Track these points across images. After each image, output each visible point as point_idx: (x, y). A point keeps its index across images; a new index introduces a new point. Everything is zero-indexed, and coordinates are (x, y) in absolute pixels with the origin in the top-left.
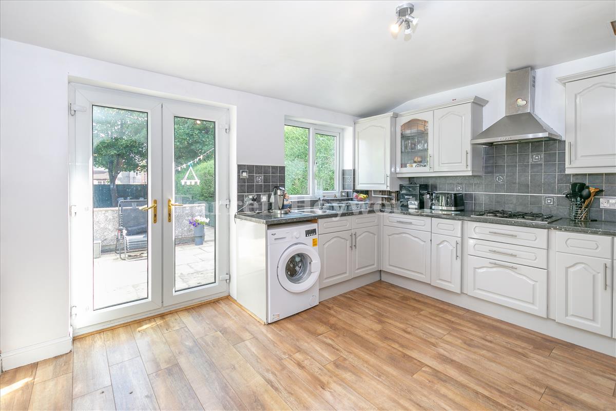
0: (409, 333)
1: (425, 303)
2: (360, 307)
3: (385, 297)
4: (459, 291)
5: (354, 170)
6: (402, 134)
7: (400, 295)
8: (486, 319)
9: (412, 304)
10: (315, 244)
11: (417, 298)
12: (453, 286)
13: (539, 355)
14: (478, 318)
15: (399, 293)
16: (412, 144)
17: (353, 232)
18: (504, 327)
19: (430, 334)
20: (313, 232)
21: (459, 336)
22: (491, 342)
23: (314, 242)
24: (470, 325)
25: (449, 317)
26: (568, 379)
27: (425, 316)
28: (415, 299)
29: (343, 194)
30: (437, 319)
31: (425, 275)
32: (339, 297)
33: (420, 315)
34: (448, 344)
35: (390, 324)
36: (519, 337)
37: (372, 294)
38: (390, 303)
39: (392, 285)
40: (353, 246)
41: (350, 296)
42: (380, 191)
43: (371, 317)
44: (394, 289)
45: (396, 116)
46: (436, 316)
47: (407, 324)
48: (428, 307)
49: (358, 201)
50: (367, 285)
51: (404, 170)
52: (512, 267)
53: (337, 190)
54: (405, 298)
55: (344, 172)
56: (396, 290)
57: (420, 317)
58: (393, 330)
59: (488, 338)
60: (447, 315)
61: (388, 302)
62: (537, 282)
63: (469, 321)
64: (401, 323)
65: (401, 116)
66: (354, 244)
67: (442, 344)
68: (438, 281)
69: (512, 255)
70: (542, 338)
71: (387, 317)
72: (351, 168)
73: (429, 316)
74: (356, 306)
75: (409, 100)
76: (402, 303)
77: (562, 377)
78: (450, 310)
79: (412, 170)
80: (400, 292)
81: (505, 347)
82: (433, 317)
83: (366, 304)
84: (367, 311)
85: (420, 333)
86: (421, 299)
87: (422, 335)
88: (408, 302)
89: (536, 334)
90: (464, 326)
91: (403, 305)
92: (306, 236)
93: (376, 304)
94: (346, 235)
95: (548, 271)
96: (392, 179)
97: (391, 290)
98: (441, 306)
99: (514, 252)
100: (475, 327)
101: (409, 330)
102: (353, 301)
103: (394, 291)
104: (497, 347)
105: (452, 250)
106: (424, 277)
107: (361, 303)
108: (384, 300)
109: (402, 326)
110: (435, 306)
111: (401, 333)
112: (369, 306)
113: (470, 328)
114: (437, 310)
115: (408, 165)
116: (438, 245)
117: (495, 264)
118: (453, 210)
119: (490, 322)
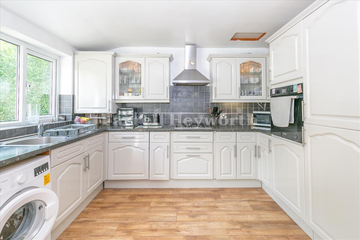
0: (155, 230)
1: (148, 196)
2: (101, 227)
3: (117, 204)
4: (168, 179)
5: (73, 96)
6: (120, 71)
7: (127, 196)
8: (185, 191)
9: (140, 200)
10: (47, 180)
11: (140, 194)
12: (164, 176)
13: (219, 203)
14: (181, 192)
15: (126, 195)
16: (127, 79)
17: (86, 154)
18: (195, 192)
19: (169, 222)
20: (45, 167)
21: (183, 212)
22: (198, 207)
23: (45, 180)
24: (181, 200)
25: (168, 200)
26: (238, 211)
27: (155, 207)
28: (140, 195)
29: (61, 118)
30: (163, 205)
31: (145, 175)
32: (72, 227)
33: (152, 207)
34: (183, 224)
35: (137, 230)
36: (206, 196)
37: (105, 205)
38: (125, 207)
39: (116, 190)
40: (86, 168)
41: (84, 219)
42: (96, 114)
43: (118, 232)
44: (119, 193)
45: (115, 56)
46: (161, 203)
47: (149, 222)
48: (152, 198)
49: (80, 124)
50: (95, 198)
51: (122, 97)
52: (198, 156)
53: (53, 114)
54: (133, 197)
55: (60, 97)
56: (122, 193)
57: (152, 210)
58: (143, 235)
59: (196, 204)
60: (166, 199)
61: (121, 207)
62: (208, 161)
63: (179, 197)
64: (145, 223)
65: (120, 56)
66: (87, 166)
67: (181, 226)
68: (155, 176)
69: (197, 149)
70: (212, 191)
71: (131, 224)
72: (70, 93)
73: (157, 205)
74: (97, 227)
75: (123, 47)
76: (133, 203)
77: (236, 211)
78: (164, 193)
79: (128, 98)
80: (125, 193)
81: (206, 207)
82: (160, 205)
83: (105, 220)
84: (111, 228)
85: (162, 225)
86: (143, 193)
87: (164, 226)
88: (136, 200)
89: (209, 189)
90: (180, 202)
91: (136, 204)
92: (36, 175)
93: (114, 214)
94: (80, 159)
95: (213, 154)
96: (113, 103)
97: (117, 195)
98: (158, 193)
99: (198, 147)
100: (185, 200)
101: (154, 226)
102: (91, 223)
103: (120, 195)
104: (204, 209)
105: (164, 152)
106: (144, 175)
107: (99, 221)
108: (118, 208)
109: (146, 226)
110: (155, 195)
111: (150, 235)
112: (109, 220)
113: (183, 202)
114: (159, 198)
115: (125, 94)
116: (154, 150)
117: (189, 155)
118: (157, 125)
119: (187, 192)
